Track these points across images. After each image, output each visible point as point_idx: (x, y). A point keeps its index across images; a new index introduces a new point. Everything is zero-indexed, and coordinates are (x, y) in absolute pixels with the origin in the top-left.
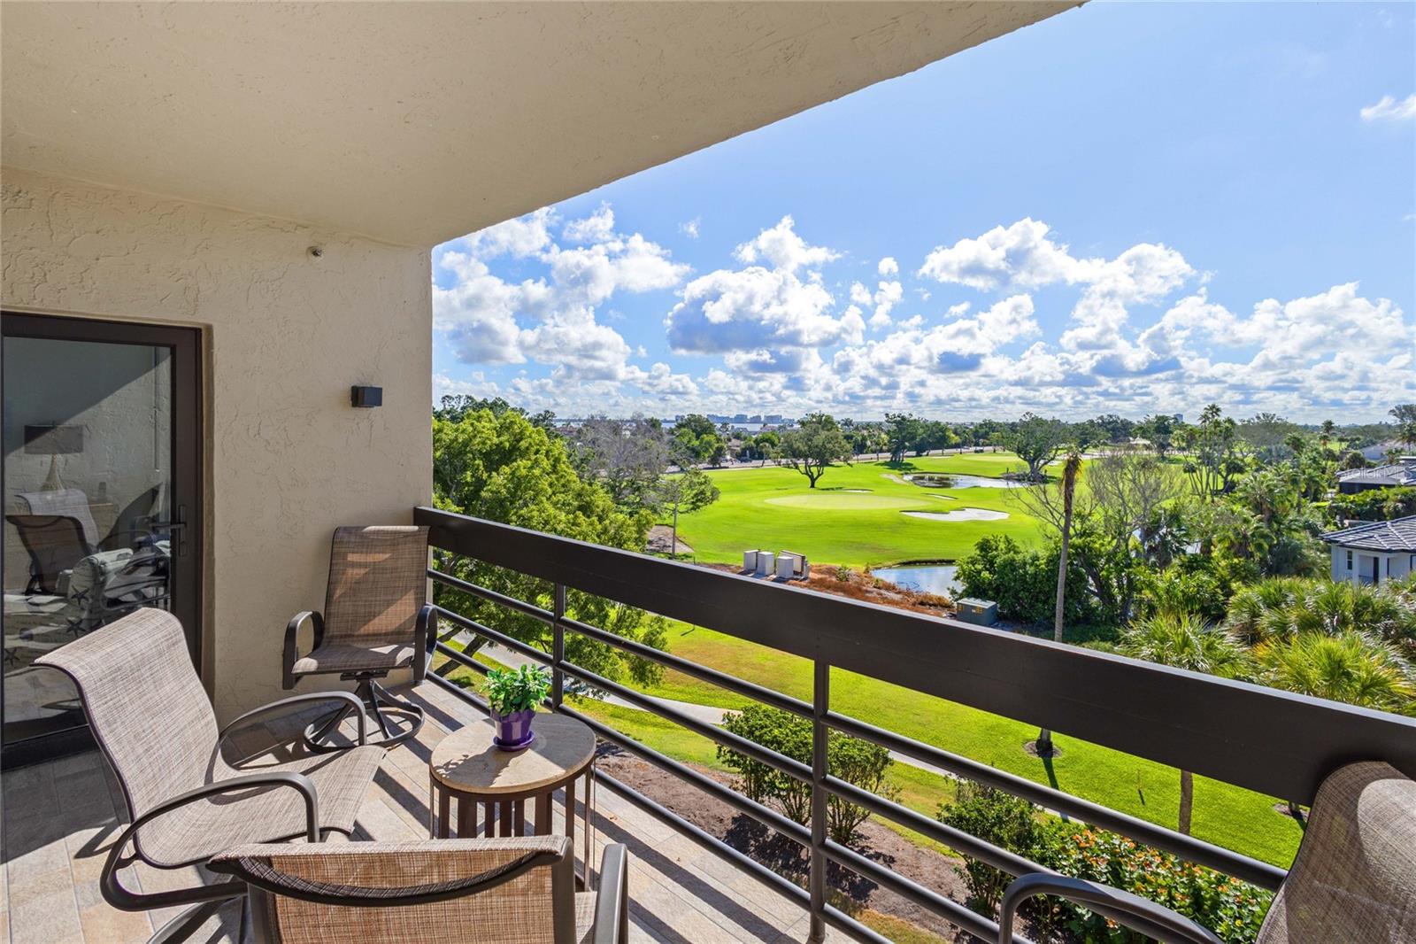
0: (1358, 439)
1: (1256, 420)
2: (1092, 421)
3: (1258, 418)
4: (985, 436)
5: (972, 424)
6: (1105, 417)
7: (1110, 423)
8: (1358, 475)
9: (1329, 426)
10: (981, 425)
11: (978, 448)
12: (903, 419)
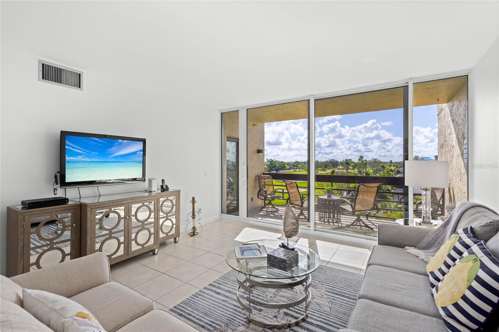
0: (398, 166)
1: (372, 161)
2: (327, 161)
3: (373, 160)
4: (296, 166)
5: (291, 162)
6: (331, 160)
7: (332, 162)
8: (399, 175)
9: (391, 162)
10: (295, 163)
11: (294, 170)
12: (272, 160)
